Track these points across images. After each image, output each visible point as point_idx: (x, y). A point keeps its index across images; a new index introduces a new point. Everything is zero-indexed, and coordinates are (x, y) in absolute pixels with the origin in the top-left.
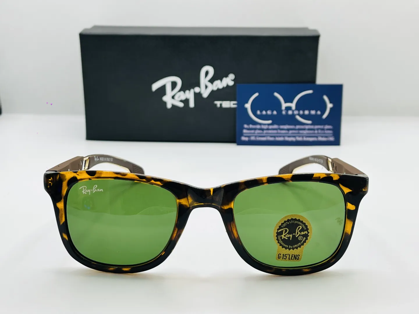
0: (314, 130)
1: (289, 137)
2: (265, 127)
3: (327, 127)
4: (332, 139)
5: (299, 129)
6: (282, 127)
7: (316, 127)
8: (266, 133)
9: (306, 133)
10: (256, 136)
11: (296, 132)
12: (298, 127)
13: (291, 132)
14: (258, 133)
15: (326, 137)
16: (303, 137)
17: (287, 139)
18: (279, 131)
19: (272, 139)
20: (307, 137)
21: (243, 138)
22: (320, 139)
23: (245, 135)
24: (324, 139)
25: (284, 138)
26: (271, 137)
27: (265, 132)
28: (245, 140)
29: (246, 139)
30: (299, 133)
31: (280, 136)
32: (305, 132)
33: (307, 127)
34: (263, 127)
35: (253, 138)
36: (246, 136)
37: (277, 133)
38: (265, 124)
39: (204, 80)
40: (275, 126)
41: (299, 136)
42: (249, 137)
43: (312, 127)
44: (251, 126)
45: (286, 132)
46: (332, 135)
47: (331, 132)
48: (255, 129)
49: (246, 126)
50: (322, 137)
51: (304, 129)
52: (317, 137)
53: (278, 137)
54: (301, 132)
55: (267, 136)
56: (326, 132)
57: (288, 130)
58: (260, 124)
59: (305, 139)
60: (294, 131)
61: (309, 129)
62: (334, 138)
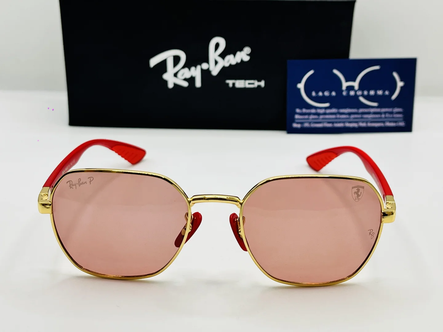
0: (380, 113)
1: (350, 122)
2: (322, 111)
3: (396, 110)
4: (402, 124)
5: (363, 113)
6: (342, 111)
7: (383, 110)
8: (323, 119)
9: (371, 118)
10: (310, 123)
11: (360, 116)
12: (361, 110)
13: (352, 116)
14: (313, 119)
15: (396, 122)
16: (367, 122)
17: (347, 125)
18: (338, 116)
19: (330, 125)
20: (372, 122)
21: (295, 125)
22: (388, 124)
23: (297, 121)
24: (392, 124)
25: (344, 124)
26: (329, 123)
27: (321, 117)
28: (297, 127)
29: (299, 126)
31: (340, 122)
32: (370, 116)
35: (306, 125)
36: (298, 123)
37: (336, 118)
38: (321, 108)
40: (334, 110)
41: (363, 122)
42: (302, 123)
43: (378, 110)
44: (304, 110)
45: (347, 116)
46: (401, 119)
47: (400, 116)
48: (309, 114)
49: (298, 110)
50: (390, 122)
51: (369, 113)
52: (384, 122)
53: (336, 122)
54: (365, 116)
55: (323, 122)
56: (395, 116)
57: (350, 114)
58: (316, 108)
59: (370, 125)
60: (356, 116)
61: (375, 113)
62: (404, 123)
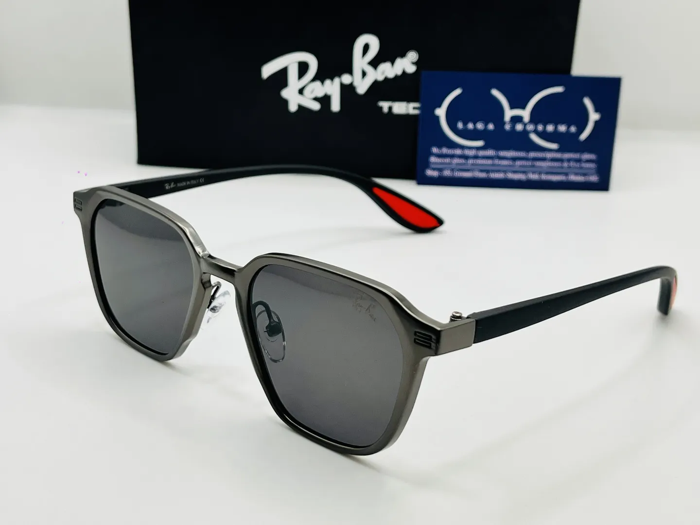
1: (515, 172)
2: (472, 153)
3: (586, 156)
4: (594, 178)
5: (535, 159)
6: (502, 153)
7: (567, 156)
8: (473, 164)
9: (547, 167)
10: (452, 170)
11: (529, 163)
12: (532, 155)
13: (518, 163)
14: (457, 164)
15: (584, 175)
17: (511, 176)
18: (497, 162)
19: (483, 175)
20: (547, 173)
21: (430, 173)
22: (573, 178)
24: (579, 179)
25: (505, 174)
26: (482, 171)
27: (470, 161)
28: (433, 175)
29: (435, 174)
30: (533, 166)
31: (498, 171)
32: (545, 164)
34: (467, 152)
35: (447, 173)
36: (434, 169)
37: (493, 165)
38: (471, 148)
39: (360, 62)
40: (490, 152)
41: (534, 173)
42: (440, 170)
43: (558, 155)
44: (445, 150)
46: (594, 171)
47: (592, 166)
48: (452, 156)
49: (435, 150)
50: (576, 174)
51: (544, 159)
52: (566, 174)
53: (493, 171)
54: (538, 164)
55: (473, 170)
56: (584, 165)
57: (514, 159)
58: (462, 147)
59: (544, 177)
60: (524, 163)
61: (553, 160)
62: (598, 176)
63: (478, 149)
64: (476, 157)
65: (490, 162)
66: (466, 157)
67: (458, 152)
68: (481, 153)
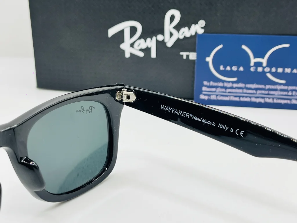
0: (287, 91)
1: (257, 98)
2: (230, 85)
5: (269, 90)
6: (248, 86)
7: (290, 88)
8: (230, 92)
9: (278, 95)
10: (217, 96)
11: (267, 92)
12: (268, 87)
13: (259, 92)
14: (220, 92)
16: (273, 98)
17: (254, 100)
18: (245, 91)
19: (236, 99)
21: (202, 97)
22: (295, 102)
23: (204, 93)
25: (250, 99)
26: (235, 96)
27: (228, 90)
29: (206, 98)
30: (268, 94)
31: (246, 97)
32: (276, 93)
33: (279, 87)
34: (226, 85)
35: (213, 97)
36: (205, 95)
37: (243, 93)
38: (229, 82)
39: (168, 27)
40: (241, 85)
41: (269, 98)
42: (209, 95)
43: (286, 88)
44: (212, 83)
45: (254, 92)
48: (217, 87)
49: (205, 83)
51: (276, 90)
52: (290, 100)
53: (243, 97)
54: (271, 92)
55: (230, 96)
57: (257, 89)
58: (223, 81)
59: (275, 101)
60: (263, 92)
61: (281, 90)
63: (233, 82)
64: (232, 88)
65: (241, 91)
66: (226, 88)
67: (221, 84)
68: (235, 85)
